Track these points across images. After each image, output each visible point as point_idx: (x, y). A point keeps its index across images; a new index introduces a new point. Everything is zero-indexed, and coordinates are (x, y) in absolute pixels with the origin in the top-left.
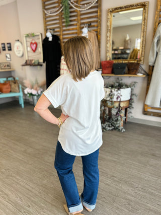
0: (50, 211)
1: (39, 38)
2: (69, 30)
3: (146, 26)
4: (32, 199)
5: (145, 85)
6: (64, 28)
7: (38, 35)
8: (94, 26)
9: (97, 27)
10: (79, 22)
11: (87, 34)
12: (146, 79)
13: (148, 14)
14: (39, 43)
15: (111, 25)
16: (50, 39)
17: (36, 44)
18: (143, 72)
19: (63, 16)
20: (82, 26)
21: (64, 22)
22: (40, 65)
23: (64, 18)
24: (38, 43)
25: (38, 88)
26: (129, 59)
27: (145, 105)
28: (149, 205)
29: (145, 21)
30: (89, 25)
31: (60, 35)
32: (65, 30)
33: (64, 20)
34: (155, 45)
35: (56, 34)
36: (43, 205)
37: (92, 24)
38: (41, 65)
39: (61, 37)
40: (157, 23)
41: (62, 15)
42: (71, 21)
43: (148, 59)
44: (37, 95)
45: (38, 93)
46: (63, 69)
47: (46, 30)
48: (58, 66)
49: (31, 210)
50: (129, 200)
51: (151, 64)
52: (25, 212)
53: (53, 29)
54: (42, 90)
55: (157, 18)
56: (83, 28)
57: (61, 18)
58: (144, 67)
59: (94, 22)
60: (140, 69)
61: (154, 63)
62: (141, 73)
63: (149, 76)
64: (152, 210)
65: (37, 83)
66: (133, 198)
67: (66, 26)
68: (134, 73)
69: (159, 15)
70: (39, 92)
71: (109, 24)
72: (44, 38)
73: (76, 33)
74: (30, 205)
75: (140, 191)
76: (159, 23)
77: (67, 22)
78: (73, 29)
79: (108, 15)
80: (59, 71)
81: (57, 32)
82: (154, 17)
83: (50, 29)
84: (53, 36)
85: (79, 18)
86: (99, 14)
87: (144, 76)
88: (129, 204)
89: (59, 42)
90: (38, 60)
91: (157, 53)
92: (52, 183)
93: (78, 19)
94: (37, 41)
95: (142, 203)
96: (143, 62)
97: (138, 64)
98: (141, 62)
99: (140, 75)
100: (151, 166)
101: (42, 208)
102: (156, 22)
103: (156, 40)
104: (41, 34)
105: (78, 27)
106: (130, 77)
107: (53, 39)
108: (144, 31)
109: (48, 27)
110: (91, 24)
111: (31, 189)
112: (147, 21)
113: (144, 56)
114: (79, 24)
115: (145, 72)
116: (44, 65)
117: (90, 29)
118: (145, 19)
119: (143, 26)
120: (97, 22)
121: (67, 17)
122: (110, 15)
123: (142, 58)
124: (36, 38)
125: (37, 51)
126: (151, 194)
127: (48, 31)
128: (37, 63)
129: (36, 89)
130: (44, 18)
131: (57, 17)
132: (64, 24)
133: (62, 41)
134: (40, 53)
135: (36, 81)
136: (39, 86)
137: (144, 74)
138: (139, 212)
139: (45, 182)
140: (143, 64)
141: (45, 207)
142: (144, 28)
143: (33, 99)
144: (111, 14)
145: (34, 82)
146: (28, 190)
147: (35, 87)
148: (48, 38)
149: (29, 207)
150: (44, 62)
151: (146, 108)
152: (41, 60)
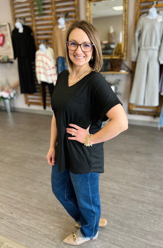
0: (35, 214)
1: (6, 30)
2: (43, 20)
3: (128, 18)
4: (15, 205)
5: (129, 82)
6: (37, 18)
7: (5, 26)
8: (71, 17)
9: (75, 17)
10: (55, 11)
11: (65, 26)
12: (130, 76)
13: (128, 5)
14: (7, 35)
15: (90, 16)
16: (21, 30)
17: (3, 36)
18: (126, 69)
19: (35, 3)
20: (58, 15)
21: (36, 11)
22: (9, 62)
23: (35, 6)
24: (5, 35)
25: (10, 90)
26: (113, 55)
27: (129, 104)
28: (132, 196)
29: (126, 13)
30: (67, 16)
31: (33, 25)
32: (37, 20)
33: (36, 8)
34: (137, 39)
35: (27, 24)
36: (27, 210)
37: (70, 14)
38: (12, 62)
39: (34, 29)
40: (138, 16)
41: (33, 2)
42: (44, 9)
43: (130, 55)
44: (9, 98)
45: (10, 96)
46: (39, 67)
47: (15, 20)
48: (33, 63)
49: (14, 216)
50: (114, 194)
51: (133, 60)
52: (8, 219)
53: (24, 18)
54: (14, 92)
55: (138, 9)
56: (59, 18)
57: (32, 6)
58: (127, 63)
59: (71, 11)
60: (123, 66)
61: (137, 59)
62: (124, 70)
63: (132, 72)
64: (135, 200)
65: (9, 84)
66: (117, 192)
67: (38, 15)
68: (117, 70)
69: (140, 6)
70: (12, 95)
71: (88, 14)
72: (13, 28)
73: (52, 24)
74: (13, 212)
75: (124, 185)
76: (140, 16)
77: (39, 10)
78: (47, 20)
79: (86, 4)
80: (35, 69)
81: (28, 22)
82: (135, 8)
83: (20, 18)
84: (24, 27)
85: (54, 6)
86: (76, 2)
87: (128, 73)
88: (114, 198)
89: (32, 34)
90: (7, 57)
91: (139, 48)
92: (35, 189)
93: (52, 7)
94: (4, 33)
95: (126, 195)
96: (126, 58)
97: (121, 61)
98: (124, 58)
99: (123, 72)
100: (135, 162)
101: (26, 213)
102: (137, 14)
103: (137, 35)
104: (9, 24)
105: (53, 17)
106: (113, 74)
107: (24, 30)
108: (126, 24)
109: (18, 16)
110: (67, 14)
111: (13, 197)
112: (128, 12)
113: (126, 52)
114: (54, 13)
115: (128, 68)
116: (16, 62)
117: (67, 20)
118: (125, 11)
119: (124, 18)
120: (74, 11)
121: (39, 4)
122: (88, 4)
123: (125, 54)
124: (3, 28)
125: (5, 45)
126: (134, 186)
127: (18, 20)
128: (6, 60)
129: (8, 92)
130: (11, 4)
131: (27, 4)
132: (37, 13)
133: (35, 33)
134: (9, 48)
135: (7, 82)
136: (11, 88)
137: (127, 71)
138: (123, 203)
139: (28, 188)
140: (126, 60)
141: (30, 211)
142: (125, 20)
143: (5, 104)
144: (90, 4)
145: (4, 83)
146: (10, 198)
147: (6, 89)
148: (18, 30)
149: (12, 213)
150: (15, 58)
151: (131, 106)
152: (11, 56)
